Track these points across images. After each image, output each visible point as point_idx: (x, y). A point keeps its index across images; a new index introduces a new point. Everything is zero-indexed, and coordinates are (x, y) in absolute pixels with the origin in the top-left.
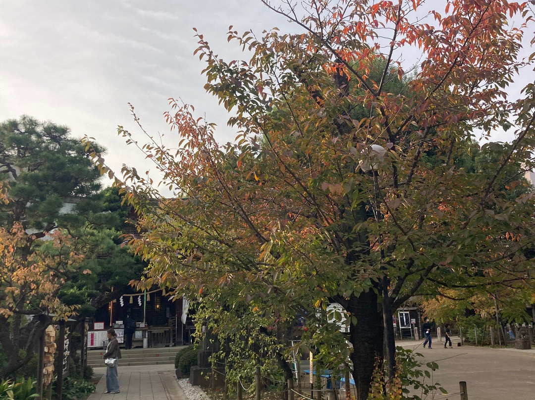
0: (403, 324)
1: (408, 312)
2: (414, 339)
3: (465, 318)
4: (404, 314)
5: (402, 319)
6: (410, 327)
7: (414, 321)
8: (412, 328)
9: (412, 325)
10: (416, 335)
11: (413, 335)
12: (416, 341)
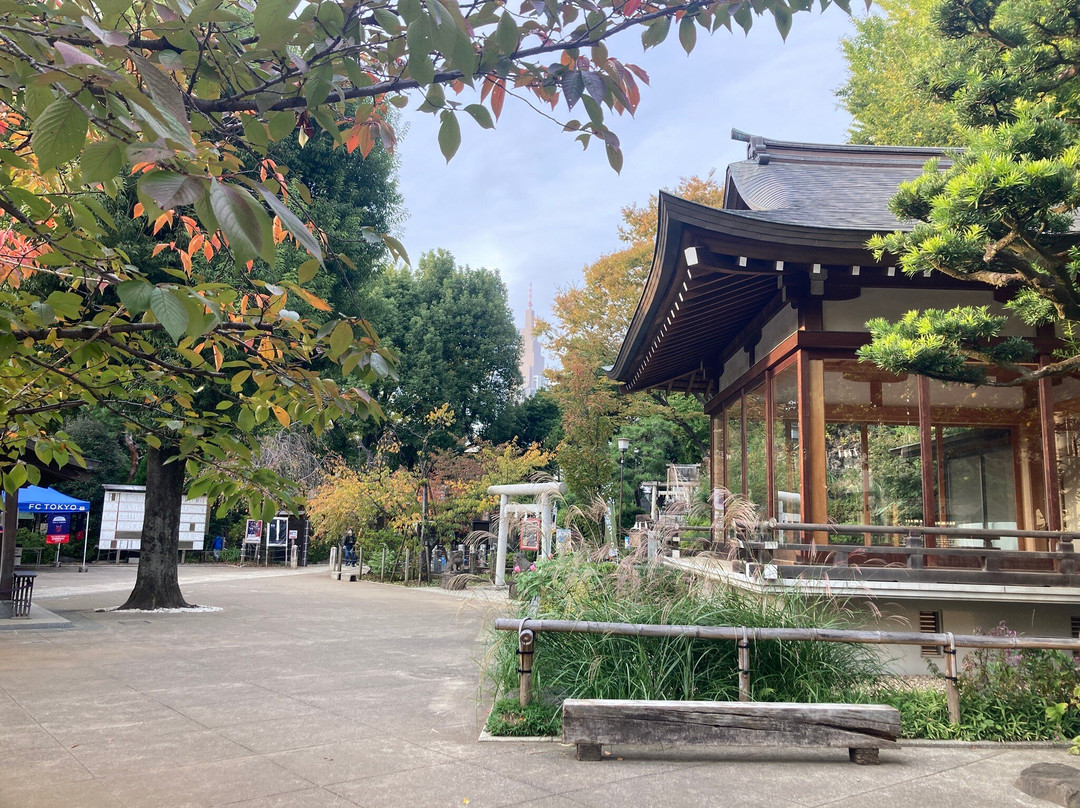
0: (273, 539)
1: (287, 519)
2: (289, 566)
3: (373, 533)
4: (278, 522)
5: (273, 531)
6: (286, 545)
7: (294, 534)
8: (289, 546)
9: (290, 540)
10: (294, 558)
11: (289, 559)
12: (292, 569)
